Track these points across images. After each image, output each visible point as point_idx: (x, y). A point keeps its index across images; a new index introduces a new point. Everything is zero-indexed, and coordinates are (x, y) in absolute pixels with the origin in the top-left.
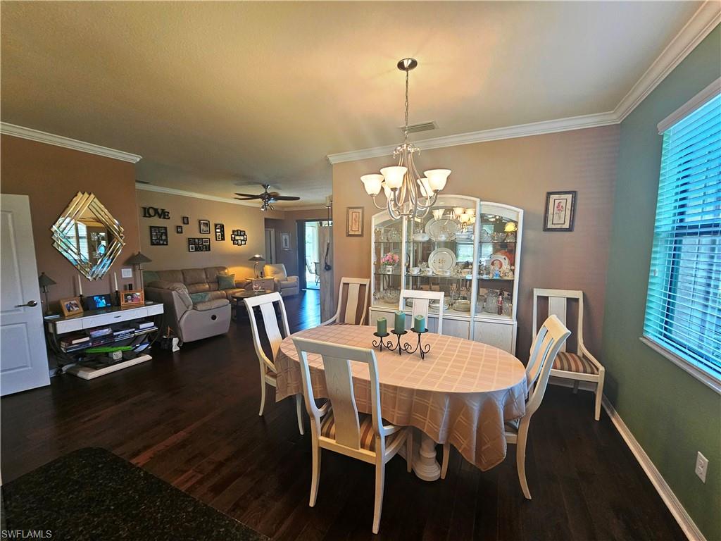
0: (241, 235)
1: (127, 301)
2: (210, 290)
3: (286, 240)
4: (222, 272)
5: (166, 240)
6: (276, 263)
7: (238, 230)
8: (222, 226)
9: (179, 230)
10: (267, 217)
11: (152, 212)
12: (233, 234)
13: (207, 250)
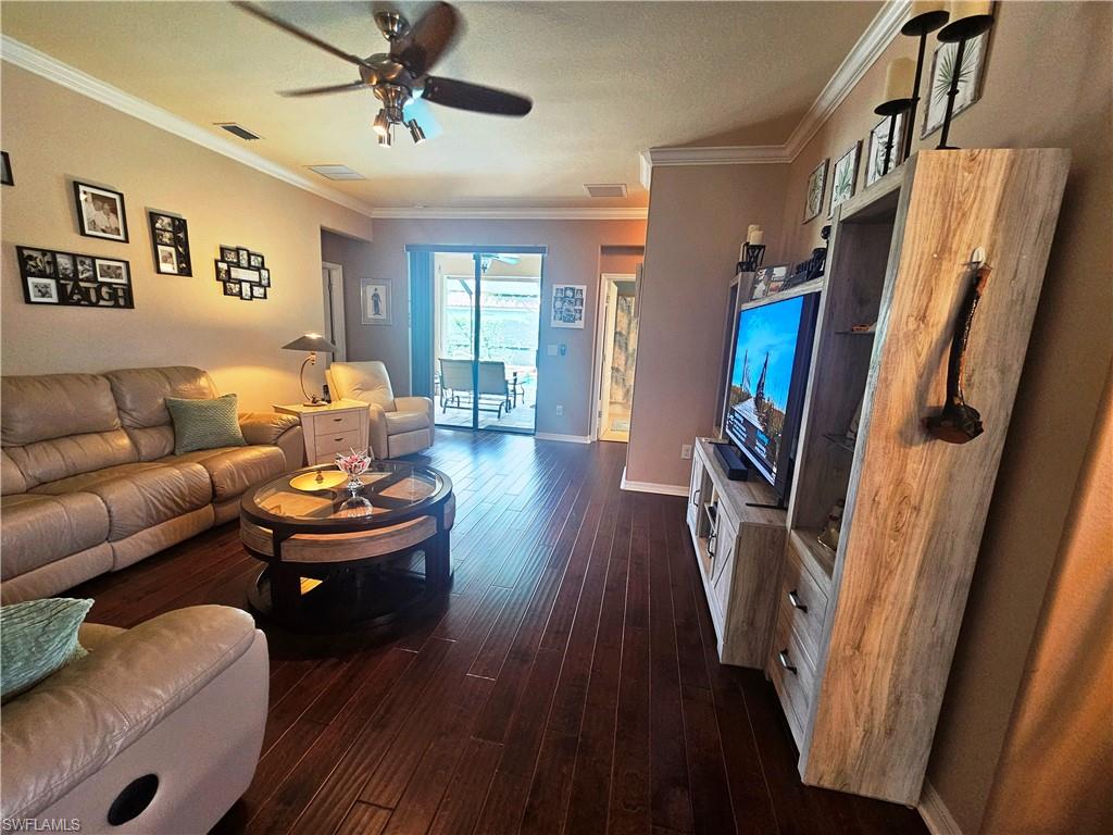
0: (250, 267)
2: (138, 461)
3: (376, 297)
4: (185, 387)
7: (237, 250)
8: (180, 226)
10: (329, 225)
12: (223, 261)
13: (117, 306)
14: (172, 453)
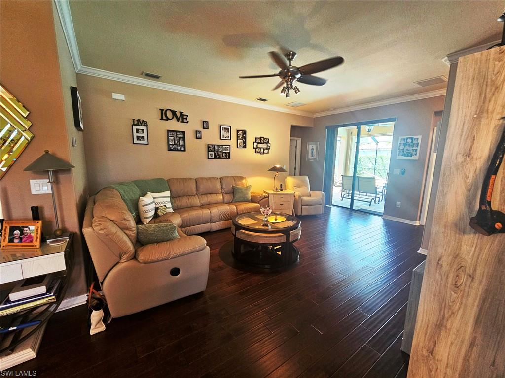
0: (264, 143)
1: (11, 240)
2: (223, 203)
3: (313, 149)
4: (239, 182)
5: (184, 146)
6: (300, 175)
7: (261, 138)
8: (244, 133)
9: (198, 135)
10: (294, 124)
11: (169, 115)
12: (256, 142)
13: (226, 158)
14: (232, 202)
